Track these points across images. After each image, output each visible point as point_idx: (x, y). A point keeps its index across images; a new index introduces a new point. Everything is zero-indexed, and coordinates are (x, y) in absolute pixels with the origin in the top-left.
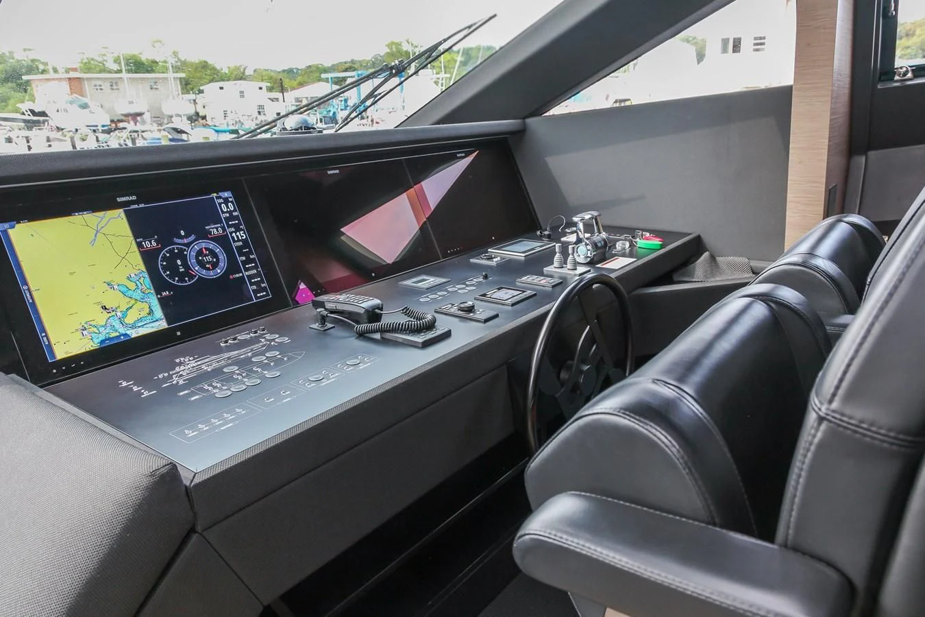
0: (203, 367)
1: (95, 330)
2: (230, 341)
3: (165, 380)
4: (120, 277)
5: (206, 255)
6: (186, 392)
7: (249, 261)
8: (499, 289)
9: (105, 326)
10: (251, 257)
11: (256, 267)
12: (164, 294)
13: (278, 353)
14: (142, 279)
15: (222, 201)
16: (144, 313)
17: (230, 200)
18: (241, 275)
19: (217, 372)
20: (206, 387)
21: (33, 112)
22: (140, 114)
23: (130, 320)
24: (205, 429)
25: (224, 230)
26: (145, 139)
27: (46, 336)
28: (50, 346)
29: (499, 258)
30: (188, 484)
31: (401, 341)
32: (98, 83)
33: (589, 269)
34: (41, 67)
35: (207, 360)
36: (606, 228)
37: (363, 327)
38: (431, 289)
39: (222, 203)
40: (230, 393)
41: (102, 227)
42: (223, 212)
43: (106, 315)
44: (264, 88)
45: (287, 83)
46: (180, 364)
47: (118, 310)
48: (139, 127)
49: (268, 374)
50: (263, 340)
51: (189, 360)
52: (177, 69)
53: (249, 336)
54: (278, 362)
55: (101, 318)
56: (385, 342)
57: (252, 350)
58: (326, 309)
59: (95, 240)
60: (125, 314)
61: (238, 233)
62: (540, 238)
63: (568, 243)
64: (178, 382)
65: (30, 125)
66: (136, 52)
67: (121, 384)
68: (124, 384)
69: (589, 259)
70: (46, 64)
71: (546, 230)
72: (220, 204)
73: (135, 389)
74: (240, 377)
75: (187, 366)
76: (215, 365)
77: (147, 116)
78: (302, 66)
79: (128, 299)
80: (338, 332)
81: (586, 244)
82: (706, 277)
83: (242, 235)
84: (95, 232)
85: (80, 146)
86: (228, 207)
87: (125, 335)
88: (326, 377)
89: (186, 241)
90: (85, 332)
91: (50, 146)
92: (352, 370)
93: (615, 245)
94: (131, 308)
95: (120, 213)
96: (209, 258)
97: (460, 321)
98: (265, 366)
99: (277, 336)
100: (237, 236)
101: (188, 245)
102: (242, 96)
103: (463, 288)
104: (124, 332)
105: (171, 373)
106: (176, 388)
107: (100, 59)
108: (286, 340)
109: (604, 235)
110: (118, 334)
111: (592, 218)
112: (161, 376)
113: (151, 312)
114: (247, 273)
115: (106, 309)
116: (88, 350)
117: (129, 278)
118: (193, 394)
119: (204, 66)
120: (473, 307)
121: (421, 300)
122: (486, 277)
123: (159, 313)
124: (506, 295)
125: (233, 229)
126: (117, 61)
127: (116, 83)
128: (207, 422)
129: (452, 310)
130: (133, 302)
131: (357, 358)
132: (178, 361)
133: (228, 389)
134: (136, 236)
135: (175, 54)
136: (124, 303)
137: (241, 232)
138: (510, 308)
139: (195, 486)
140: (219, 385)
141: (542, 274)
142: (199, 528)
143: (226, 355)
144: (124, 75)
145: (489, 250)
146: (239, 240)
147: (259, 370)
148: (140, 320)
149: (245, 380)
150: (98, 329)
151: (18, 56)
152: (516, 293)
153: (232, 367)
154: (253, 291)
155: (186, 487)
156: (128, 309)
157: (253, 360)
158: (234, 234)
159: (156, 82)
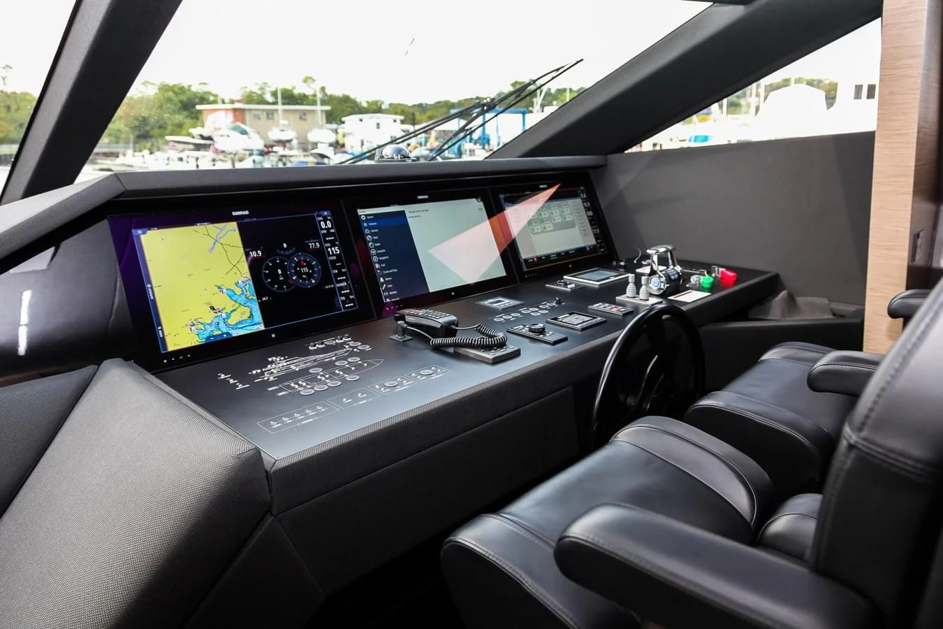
0: (292, 367)
1: (202, 327)
2: (317, 346)
3: (258, 376)
4: (229, 283)
5: (304, 267)
6: (275, 388)
7: (341, 274)
8: (570, 314)
9: (210, 324)
10: (343, 270)
11: (346, 280)
12: (264, 299)
13: (359, 359)
14: (248, 286)
15: (321, 218)
16: (245, 317)
17: (329, 218)
18: (333, 286)
19: (304, 373)
20: (292, 385)
21: (202, 137)
22: (289, 141)
23: (232, 321)
24: (289, 422)
25: (321, 245)
26: (291, 162)
27: (162, 330)
28: (163, 339)
29: (573, 285)
30: (268, 470)
31: (472, 356)
32: (257, 113)
33: (661, 300)
34: (212, 98)
35: (295, 361)
36: (681, 263)
37: (438, 341)
38: (507, 310)
39: (321, 221)
40: (313, 392)
41: (221, 238)
42: (322, 229)
43: (213, 314)
44: (398, 122)
45: (418, 116)
46: (272, 362)
47: (224, 311)
48: (287, 152)
49: (348, 378)
50: (347, 347)
51: (281, 360)
52: (323, 103)
53: (334, 342)
54: (359, 367)
55: (209, 317)
56: (458, 356)
57: (336, 355)
58: (406, 322)
59: (213, 248)
60: (229, 316)
61: (333, 249)
62: (616, 269)
63: (643, 274)
64: (268, 379)
65: (198, 147)
66: (289, 88)
67: (220, 376)
68: (223, 376)
69: (662, 291)
70: (216, 96)
71: (622, 261)
72: (320, 221)
73: (232, 381)
74: (323, 378)
75: (278, 365)
76: (303, 366)
77: (295, 142)
78: (431, 102)
79: (233, 303)
80: (415, 344)
81: (660, 277)
82: (783, 315)
83: (336, 250)
84: (214, 241)
85: (239, 166)
86: (326, 225)
87: (228, 334)
88: (401, 384)
89: (287, 253)
90: (193, 328)
91: (214, 165)
92: (425, 379)
93: (690, 278)
94: (235, 310)
95: (234, 225)
96: (306, 269)
97: (531, 342)
98: (346, 370)
99: (360, 344)
100: (332, 251)
101: (289, 256)
102: (378, 127)
103: (537, 311)
104: (225, 331)
105: (263, 370)
106: (267, 384)
107: (259, 92)
108: (367, 348)
109: (678, 268)
110: (220, 333)
111: (666, 252)
112: (254, 372)
113: (251, 316)
114: (338, 285)
115: (213, 309)
116: (193, 344)
117: (237, 284)
118: (280, 390)
119: (346, 99)
120: (543, 329)
121: (495, 320)
122: (559, 302)
123: (258, 317)
124: (577, 320)
125: (329, 245)
126: (274, 94)
127: (273, 114)
128: (290, 416)
129: (524, 331)
130: (237, 305)
131: (430, 368)
132: (270, 359)
133: (312, 388)
134: (245, 246)
135: (323, 89)
136: (229, 305)
137: (336, 248)
138: (579, 333)
139: (274, 472)
140: (304, 384)
141: (613, 302)
142: (275, 512)
143: (313, 358)
144: (280, 107)
145: (565, 277)
146: (333, 255)
147: (341, 373)
148: (240, 322)
149: (327, 381)
150: (204, 327)
151: (194, 89)
152: (587, 319)
153: (317, 369)
154: (342, 301)
155: (267, 472)
156: (232, 311)
157: (337, 363)
158: (329, 249)
159: (304, 113)
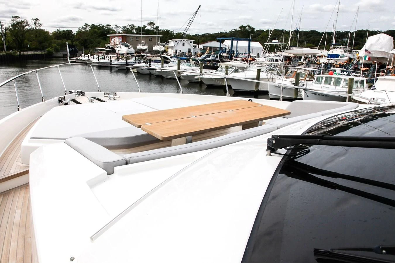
21: (110, 48)
32: (131, 38)
52: (160, 34)
77: (147, 50)
102: (184, 45)
127: (138, 38)
144: (142, 35)
159: (151, 38)
